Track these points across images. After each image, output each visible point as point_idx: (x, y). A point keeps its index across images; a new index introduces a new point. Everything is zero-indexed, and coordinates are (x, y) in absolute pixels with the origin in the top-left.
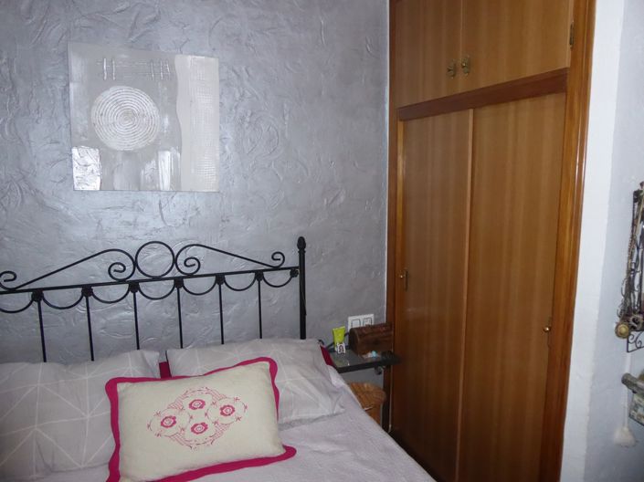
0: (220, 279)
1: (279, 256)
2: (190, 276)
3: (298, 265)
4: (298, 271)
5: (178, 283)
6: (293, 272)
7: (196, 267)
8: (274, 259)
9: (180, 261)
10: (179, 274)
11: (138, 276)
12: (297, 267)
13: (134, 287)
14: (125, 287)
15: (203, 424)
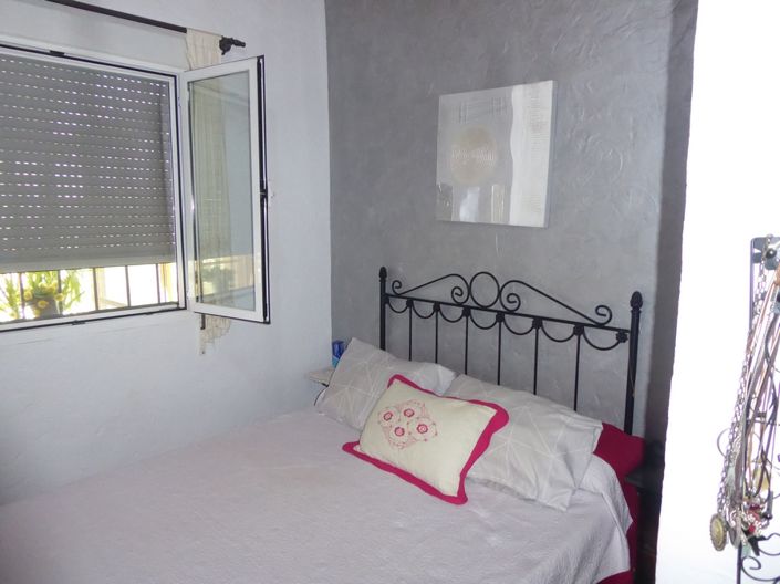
0: (538, 322)
1: (604, 311)
2: (511, 312)
3: (629, 328)
4: (630, 336)
5: (500, 317)
6: (621, 335)
7: (516, 305)
8: (599, 314)
9: (504, 295)
10: (502, 309)
11: (470, 303)
12: (627, 331)
13: (467, 312)
14: (459, 311)
15: (403, 430)
